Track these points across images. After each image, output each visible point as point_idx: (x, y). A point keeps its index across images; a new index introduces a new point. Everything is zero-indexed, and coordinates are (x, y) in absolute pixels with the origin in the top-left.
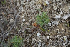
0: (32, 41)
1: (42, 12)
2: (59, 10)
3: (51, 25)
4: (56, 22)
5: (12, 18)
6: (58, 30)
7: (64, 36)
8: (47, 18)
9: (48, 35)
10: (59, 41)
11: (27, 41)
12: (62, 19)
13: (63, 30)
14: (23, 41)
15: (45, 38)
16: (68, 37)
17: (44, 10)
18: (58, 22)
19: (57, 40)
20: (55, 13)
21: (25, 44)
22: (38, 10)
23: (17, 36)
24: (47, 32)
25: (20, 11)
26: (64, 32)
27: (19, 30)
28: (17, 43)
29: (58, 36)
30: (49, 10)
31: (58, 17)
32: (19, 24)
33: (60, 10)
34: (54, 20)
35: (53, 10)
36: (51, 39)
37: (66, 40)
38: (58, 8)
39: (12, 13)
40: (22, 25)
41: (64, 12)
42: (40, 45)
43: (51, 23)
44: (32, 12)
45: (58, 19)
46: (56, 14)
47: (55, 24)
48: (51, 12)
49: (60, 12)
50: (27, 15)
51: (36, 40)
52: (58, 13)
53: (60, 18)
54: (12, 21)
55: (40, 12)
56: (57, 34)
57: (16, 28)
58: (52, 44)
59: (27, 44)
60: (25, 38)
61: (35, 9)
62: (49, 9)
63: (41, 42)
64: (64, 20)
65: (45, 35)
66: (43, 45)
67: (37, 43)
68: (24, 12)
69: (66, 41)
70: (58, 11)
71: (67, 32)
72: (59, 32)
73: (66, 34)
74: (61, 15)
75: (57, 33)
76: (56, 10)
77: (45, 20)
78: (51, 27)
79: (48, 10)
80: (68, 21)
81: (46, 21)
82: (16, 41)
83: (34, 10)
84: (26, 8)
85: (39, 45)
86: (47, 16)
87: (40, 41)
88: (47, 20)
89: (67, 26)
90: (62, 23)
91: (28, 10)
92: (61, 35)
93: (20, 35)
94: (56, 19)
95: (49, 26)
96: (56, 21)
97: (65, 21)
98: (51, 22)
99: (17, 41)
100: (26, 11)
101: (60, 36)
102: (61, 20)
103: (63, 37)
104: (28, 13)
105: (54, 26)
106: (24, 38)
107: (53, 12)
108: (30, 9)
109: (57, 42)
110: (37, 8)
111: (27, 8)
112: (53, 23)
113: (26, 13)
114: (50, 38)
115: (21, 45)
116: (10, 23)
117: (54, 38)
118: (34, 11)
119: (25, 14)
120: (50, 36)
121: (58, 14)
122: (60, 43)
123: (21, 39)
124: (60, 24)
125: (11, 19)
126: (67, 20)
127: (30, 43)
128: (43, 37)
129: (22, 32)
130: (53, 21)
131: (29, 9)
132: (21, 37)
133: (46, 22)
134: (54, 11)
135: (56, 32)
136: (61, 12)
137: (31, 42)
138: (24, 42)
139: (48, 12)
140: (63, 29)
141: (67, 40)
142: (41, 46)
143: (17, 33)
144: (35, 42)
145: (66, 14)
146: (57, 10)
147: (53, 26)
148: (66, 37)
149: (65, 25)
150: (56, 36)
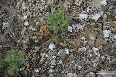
0: (41, 57)
1: (56, 9)
2: (84, 6)
3: (71, 31)
4: (80, 26)
5: (7, 21)
6: (83, 38)
7: (94, 48)
8: (65, 19)
9: (68, 47)
10: (86, 56)
11: (33, 57)
12: (89, 21)
13: (91, 38)
14: (25, 57)
15: (62, 52)
16: (100, 50)
17: (59, 5)
18: (84, 25)
19: (83, 55)
20: (78, 11)
21: (29, 63)
22: (50, 7)
23: (15, 49)
24: (65, 42)
25: (20, 8)
26: (94, 42)
27: (19, 39)
28: (15, 62)
29: (84, 48)
30: (68, 5)
31: (83, 16)
32: (19, 30)
33: (86, 5)
34: (77, 21)
35: (75, 5)
36: (72, 53)
37: (97, 54)
38: (83, 2)
39: (6, 12)
40: (23, 32)
41: (92, 8)
42: (55, 64)
43: (71, 28)
44: (39, 9)
45: (84, 20)
46: (80, 12)
47: (78, 29)
48: (72, 8)
49: (86, 8)
50: (32, 14)
51: (47, 56)
52: (84, 10)
53: (86, 18)
54: (6, 25)
55: (53, 10)
56: (82, 45)
57: (13, 37)
58: (73, 61)
59: (32, 62)
60: (29, 53)
61: (45, 5)
62: (68, 3)
63: (56, 59)
64: (93, 21)
65: (62, 47)
66: (58, 64)
67: (50, 61)
68: (26, 10)
69: (97, 56)
70: (83, 7)
71: (99, 41)
72: (85, 42)
73: (97, 44)
74: (89, 14)
75: (82, 43)
76: (79, 5)
77: (62, 23)
78: (72, 33)
79: (66, 6)
80: (100, 23)
81: (63, 25)
82: (13, 58)
83: (43, 5)
84: (29, 3)
85: (52, 64)
86: (64, 15)
87: (54, 57)
88: (65, 22)
89: (99, 32)
90: (90, 26)
91: (32, 6)
92: (88, 47)
93: (20, 49)
94: (80, 21)
95: (69, 32)
96: (80, 23)
97: (95, 22)
98: (72, 25)
99: (15, 58)
100: (30, 7)
101: (87, 49)
102: (88, 22)
103: (92, 49)
104: (33, 11)
105: (76, 33)
106: (27, 52)
107: (74, 8)
108: (36, 4)
109: (83, 58)
110: (48, 3)
111: (31, 2)
112: (75, 27)
113: (30, 11)
114: (70, 52)
115: (23, 64)
116: (3, 28)
117: (77, 51)
118: (43, 8)
120: (70, 48)
121: (83, 12)
122: (88, 60)
123: (22, 55)
124: (87, 28)
125: (4, 22)
126: (98, 21)
127: (38, 60)
128: (59, 51)
129: (24, 43)
130: (74, 23)
131: (34, 5)
132: (22, 51)
133: (63, 27)
134: (77, 6)
135: (80, 42)
136: (88, 8)
137: (40, 59)
138: (27, 60)
139: (67, 8)
140: (93, 36)
141: (99, 55)
142: (57, 65)
143: (15, 45)
144: (47, 60)
145: (96, 11)
146: (82, 5)
147: (76, 31)
148: (97, 49)
149: (96, 29)
150: (80, 49)
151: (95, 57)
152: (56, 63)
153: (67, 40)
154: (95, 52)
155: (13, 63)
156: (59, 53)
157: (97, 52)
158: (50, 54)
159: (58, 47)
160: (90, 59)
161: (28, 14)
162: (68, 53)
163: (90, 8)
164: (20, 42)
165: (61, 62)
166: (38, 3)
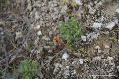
0: (54, 67)
1: (70, 18)
2: (99, 14)
3: (85, 40)
4: (94, 35)
5: (20, 31)
6: (98, 47)
7: (109, 57)
8: (78, 28)
9: (81, 57)
10: (100, 65)
11: (46, 67)
12: (104, 29)
13: (106, 47)
15: (76, 62)
16: (115, 59)
17: (73, 14)
18: (98, 34)
19: (98, 65)
20: (92, 20)
21: (43, 73)
22: (63, 16)
24: (79, 51)
25: (33, 17)
26: (109, 51)
27: (32, 49)
28: (28, 73)
29: (99, 58)
30: (82, 14)
31: (97, 25)
32: (32, 40)
33: (100, 14)
34: (91, 30)
35: (89, 14)
36: (86, 63)
37: (112, 64)
38: (97, 11)
39: (19, 22)
40: (36, 42)
41: (107, 16)
43: (85, 37)
44: (52, 19)
45: (98, 29)
46: (94, 21)
47: (92, 38)
48: (86, 17)
49: (100, 16)
50: (45, 24)
51: (61, 66)
52: (98, 18)
53: (100, 27)
54: (19, 35)
55: (67, 19)
56: (96, 54)
57: (26, 47)
58: (88, 71)
59: (45, 73)
60: (42, 63)
61: (59, 14)
62: (82, 12)
63: (70, 69)
64: (108, 30)
65: (76, 57)
66: (72, 74)
67: (63, 71)
68: (39, 19)
69: (112, 66)
70: (97, 16)
71: (114, 50)
72: (99, 51)
73: (112, 54)
74: (103, 22)
76: (93, 13)
77: (75, 32)
78: (85, 42)
79: (79, 15)
80: (114, 31)
81: (76, 34)
82: (26, 69)
83: (56, 15)
84: (42, 12)
85: (66, 74)
86: (78, 24)
87: (68, 67)
88: (78, 32)
90: (105, 35)
91: (45, 15)
92: (103, 56)
93: (33, 59)
94: (94, 29)
95: (82, 42)
96: (94, 32)
97: (110, 31)
98: (86, 34)
100: (43, 17)
101: (102, 58)
102: (102, 31)
103: (106, 58)
104: (47, 20)
105: (90, 42)
106: (40, 63)
107: (88, 17)
108: (50, 13)
109: (98, 68)
110: (62, 12)
111: (44, 11)
112: (89, 36)
113: (44, 20)
114: (84, 62)
115: (37, 75)
116: (16, 38)
117: (91, 61)
118: (57, 17)
119: (41, 22)
120: (85, 58)
121: (97, 20)
122: (102, 69)
123: (36, 65)
124: (102, 37)
125: (17, 32)
126: (112, 29)
127: (52, 71)
128: (73, 61)
129: (37, 53)
130: (88, 32)
131: (47, 14)
132: (35, 62)
133: (76, 36)
134: (91, 15)
135: (94, 51)
136: (102, 16)
137: (53, 69)
138: (41, 70)
139: (81, 17)
140: (107, 45)
141: (114, 65)
144: (60, 70)
145: (111, 20)
146: (96, 13)
147: (90, 40)
148: (112, 58)
150: (94, 58)
151: (110, 67)
152: (70, 73)
153: (81, 49)
154: (110, 61)
155: (26, 73)
156: (73, 63)
157: (112, 61)
158: (64, 64)
159: (72, 56)
160: (105, 68)
161: (41, 24)
162: (82, 62)
163: (104, 16)
164: (33, 52)
165: (75, 72)
166: (52, 13)
